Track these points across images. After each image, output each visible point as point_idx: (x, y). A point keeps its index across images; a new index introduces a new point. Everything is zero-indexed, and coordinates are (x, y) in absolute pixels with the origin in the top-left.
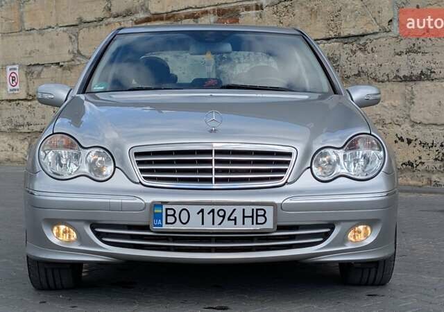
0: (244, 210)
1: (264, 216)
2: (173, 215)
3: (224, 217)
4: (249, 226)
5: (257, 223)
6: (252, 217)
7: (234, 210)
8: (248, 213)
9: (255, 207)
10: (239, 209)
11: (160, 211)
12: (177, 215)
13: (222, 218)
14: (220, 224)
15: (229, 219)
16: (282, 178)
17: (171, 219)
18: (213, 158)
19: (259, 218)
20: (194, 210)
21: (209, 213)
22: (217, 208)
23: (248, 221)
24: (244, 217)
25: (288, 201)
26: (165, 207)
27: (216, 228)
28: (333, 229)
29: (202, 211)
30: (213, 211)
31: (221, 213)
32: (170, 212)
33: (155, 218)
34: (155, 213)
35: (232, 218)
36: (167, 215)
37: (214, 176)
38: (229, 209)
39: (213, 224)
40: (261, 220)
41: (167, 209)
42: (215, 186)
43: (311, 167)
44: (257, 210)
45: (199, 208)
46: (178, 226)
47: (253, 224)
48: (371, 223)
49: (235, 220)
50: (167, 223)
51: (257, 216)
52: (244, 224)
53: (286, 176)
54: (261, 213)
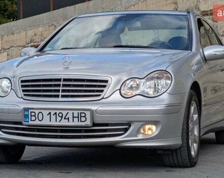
0: (73, 113)
1: (85, 117)
2: (35, 116)
3: (62, 117)
4: (76, 123)
5: (81, 121)
6: (78, 117)
7: (68, 113)
8: (76, 115)
9: (80, 112)
10: (70, 113)
11: (27, 113)
12: (36, 116)
13: (61, 118)
14: (60, 121)
15: (65, 118)
16: (100, 95)
17: (33, 118)
18: (62, 83)
19: (82, 118)
20: (45, 113)
21: (54, 115)
22: (58, 112)
23: (76, 119)
24: (73, 117)
25: (100, 109)
26: (30, 111)
27: (58, 124)
28: (130, 126)
29: (50, 113)
30: (56, 113)
31: (61, 115)
32: (33, 114)
33: (25, 117)
34: (25, 115)
35: (67, 117)
36: (31, 116)
37: (60, 94)
38: (64, 113)
39: (56, 121)
40: (83, 119)
41: (31, 112)
42: (60, 99)
43: (120, 90)
44: (81, 113)
45: (48, 112)
46: (37, 122)
47: (78, 121)
48: (155, 123)
49: (68, 119)
50: (31, 120)
51: (81, 117)
52: (73, 121)
53: (103, 94)
54: (83, 115)
